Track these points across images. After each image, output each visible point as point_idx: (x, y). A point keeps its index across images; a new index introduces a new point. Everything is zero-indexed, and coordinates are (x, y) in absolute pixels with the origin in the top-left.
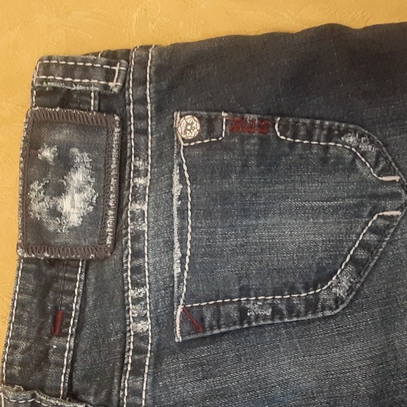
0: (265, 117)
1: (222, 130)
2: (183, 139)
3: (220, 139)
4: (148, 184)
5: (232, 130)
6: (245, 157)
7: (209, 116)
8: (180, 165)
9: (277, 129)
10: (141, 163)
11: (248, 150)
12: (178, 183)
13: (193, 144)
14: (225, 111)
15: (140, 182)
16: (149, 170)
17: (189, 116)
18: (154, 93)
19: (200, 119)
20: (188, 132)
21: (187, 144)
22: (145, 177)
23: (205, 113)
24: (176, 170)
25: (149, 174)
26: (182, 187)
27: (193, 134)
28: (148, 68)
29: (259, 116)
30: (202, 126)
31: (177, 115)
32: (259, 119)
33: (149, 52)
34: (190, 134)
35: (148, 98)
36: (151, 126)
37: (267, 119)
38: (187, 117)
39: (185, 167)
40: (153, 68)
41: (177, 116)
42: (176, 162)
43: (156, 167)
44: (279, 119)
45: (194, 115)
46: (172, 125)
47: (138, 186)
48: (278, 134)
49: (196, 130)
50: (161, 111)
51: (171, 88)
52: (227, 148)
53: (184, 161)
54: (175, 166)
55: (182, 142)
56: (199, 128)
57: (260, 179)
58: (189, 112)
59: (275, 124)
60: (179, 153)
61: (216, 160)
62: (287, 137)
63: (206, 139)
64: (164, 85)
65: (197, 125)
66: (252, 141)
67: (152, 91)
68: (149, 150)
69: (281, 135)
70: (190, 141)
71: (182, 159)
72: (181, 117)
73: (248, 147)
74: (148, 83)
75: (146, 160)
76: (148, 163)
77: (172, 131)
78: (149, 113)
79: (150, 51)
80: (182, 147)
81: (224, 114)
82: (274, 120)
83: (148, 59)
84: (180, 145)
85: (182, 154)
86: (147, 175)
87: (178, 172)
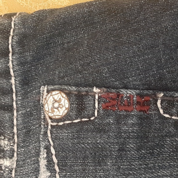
0: (146, 92)
1: (95, 108)
2: (50, 118)
3: (92, 119)
4: (15, 166)
5: (106, 109)
6: (122, 140)
7: (79, 92)
8: (47, 148)
9: (159, 105)
10: (6, 142)
11: (125, 132)
12: (45, 169)
13: (61, 124)
14: (97, 87)
15: (5, 164)
16: (16, 150)
17: (57, 92)
18: (18, 65)
19: (69, 95)
20: (56, 110)
21: (55, 124)
22: (11, 158)
23: (74, 88)
24: (43, 154)
25: (15, 154)
26: (50, 174)
27: (61, 112)
28: (10, 38)
29: (138, 91)
30: (71, 104)
31: (44, 89)
32: (137, 95)
33: (11, 20)
34: (58, 113)
35: (12, 71)
36: (16, 102)
37: (147, 95)
38: (54, 93)
39: (53, 151)
40: (15, 38)
41: (44, 91)
42: (43, 144)
43: (22, 147)
44: (162, 95)
45: (61, 90)
46: (39, 100)
47: (3, 168)
48: (161, 111)
49: (64, 108)
50: (27, 84)
51: (37, 59)
52: (100, 130)
53: (52, 143)
54: (42, 149)
55: (49, 121)
56: (67, 106)
57: (141, 165)
58: (56, 86)
59: (157, 101)
60: (46, 133)
61: (88, 144)
62: (171, 115)
63: (77, 119)
64: (29, 56)
65: (65, 103)
66: (130, 122)
67: (15, 63)
68: (15, 128)
69: (164, 113)
70: (58, 120)
71: (49, 142)
72: (48, 92)
73: (125, 128)
74: (10, 55)
75: (11, 139)
76: (14, 143)
77: (38, 107)
78: (13, 87)
79: (13, 19)
80: (49, 127)
81: (96, 90)
82: (156, 96)
83: (11, 28)
84: (47, 124)
85: (49, 135)
86: (13, 156)
87: (45, 156)
